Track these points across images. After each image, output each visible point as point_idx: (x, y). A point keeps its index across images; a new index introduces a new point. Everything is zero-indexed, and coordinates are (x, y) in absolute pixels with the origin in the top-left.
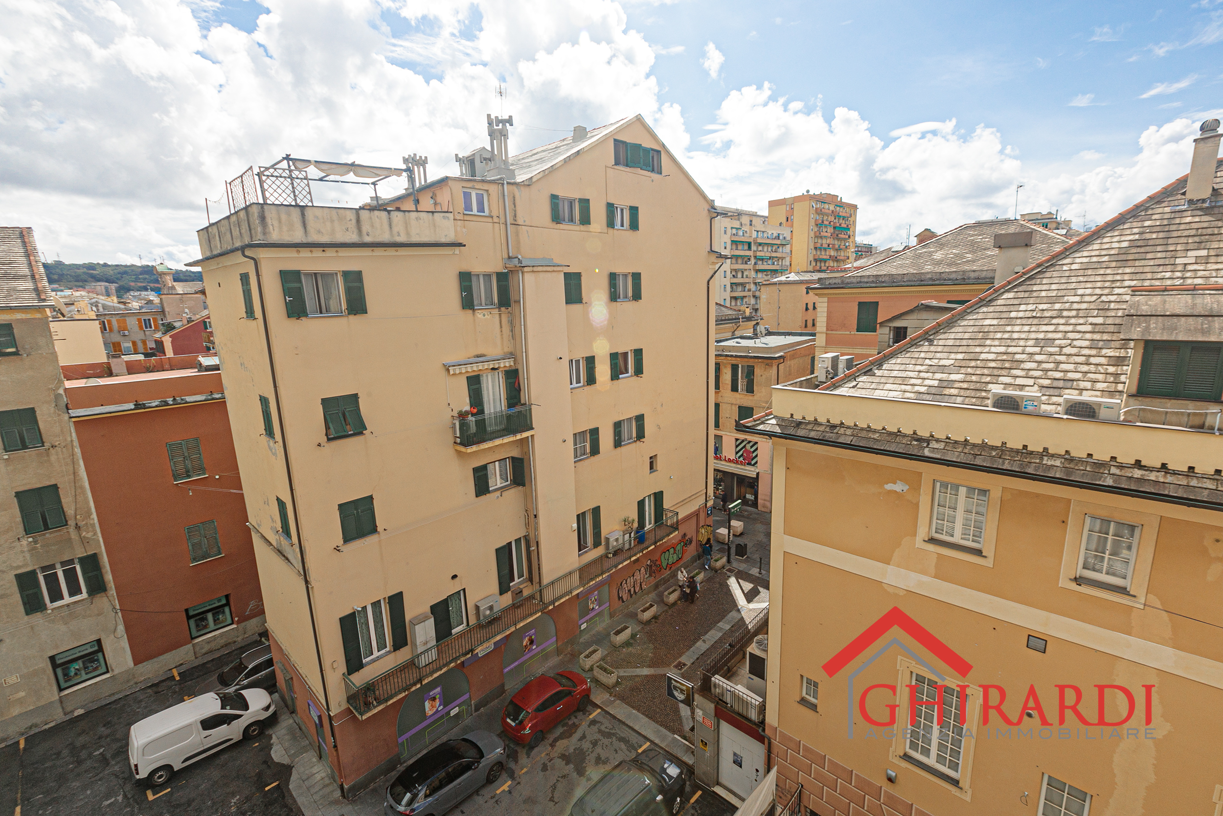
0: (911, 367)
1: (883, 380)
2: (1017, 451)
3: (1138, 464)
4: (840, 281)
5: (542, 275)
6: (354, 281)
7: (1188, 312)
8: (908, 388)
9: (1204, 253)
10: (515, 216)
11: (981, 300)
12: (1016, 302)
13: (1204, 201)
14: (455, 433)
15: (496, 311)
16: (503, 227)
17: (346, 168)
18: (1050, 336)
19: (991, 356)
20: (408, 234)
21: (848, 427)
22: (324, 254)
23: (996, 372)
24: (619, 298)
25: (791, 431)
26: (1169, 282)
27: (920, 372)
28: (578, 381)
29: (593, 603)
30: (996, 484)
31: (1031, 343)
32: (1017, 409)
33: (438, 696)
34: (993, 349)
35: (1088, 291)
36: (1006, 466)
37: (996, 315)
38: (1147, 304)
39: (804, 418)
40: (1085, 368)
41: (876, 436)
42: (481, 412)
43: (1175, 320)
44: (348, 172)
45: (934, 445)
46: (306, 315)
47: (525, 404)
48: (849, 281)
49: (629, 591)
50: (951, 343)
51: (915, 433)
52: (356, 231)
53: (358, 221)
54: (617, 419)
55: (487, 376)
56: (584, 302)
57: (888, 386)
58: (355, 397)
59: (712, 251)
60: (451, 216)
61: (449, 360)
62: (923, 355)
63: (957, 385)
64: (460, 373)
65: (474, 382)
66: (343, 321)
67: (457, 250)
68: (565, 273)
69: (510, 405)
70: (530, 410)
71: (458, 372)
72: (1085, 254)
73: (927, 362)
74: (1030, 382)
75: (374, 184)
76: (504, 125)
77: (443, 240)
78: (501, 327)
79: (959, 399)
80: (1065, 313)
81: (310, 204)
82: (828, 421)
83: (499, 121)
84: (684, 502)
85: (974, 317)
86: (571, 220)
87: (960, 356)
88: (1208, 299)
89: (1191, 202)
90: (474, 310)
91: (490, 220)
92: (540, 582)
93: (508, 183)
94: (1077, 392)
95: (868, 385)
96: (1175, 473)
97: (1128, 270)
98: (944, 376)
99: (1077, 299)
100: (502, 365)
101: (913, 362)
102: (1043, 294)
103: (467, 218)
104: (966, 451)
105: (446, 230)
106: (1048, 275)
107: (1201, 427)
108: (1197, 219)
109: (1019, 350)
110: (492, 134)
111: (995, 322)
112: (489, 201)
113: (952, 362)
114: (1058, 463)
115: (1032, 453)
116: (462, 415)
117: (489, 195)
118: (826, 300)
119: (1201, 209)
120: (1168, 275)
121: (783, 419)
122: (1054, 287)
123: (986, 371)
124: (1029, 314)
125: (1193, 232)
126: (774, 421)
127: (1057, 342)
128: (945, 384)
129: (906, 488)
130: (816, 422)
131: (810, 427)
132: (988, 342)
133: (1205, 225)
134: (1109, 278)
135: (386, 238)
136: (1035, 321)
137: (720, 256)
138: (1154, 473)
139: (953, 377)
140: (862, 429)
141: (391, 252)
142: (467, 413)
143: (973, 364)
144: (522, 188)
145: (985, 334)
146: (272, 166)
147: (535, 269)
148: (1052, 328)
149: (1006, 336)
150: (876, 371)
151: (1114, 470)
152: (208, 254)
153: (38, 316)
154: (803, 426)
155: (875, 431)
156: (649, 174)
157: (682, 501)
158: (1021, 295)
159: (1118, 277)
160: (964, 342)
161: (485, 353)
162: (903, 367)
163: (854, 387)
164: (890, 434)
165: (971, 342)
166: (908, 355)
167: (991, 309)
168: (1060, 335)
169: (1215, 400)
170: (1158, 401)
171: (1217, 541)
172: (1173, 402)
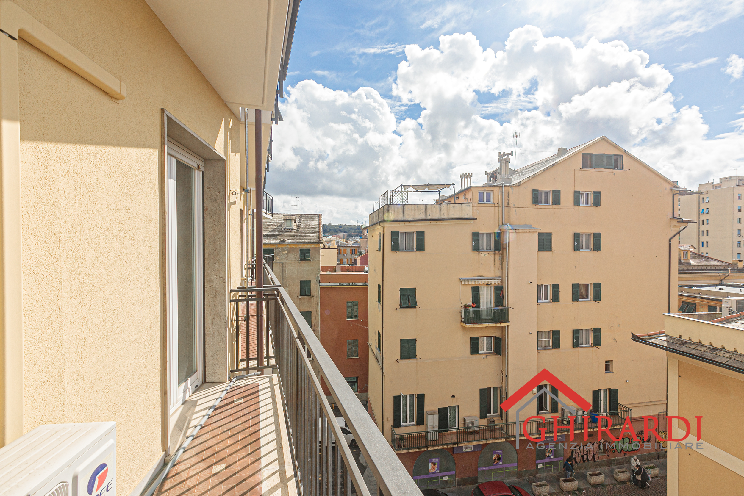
5: (521, 234)
6: (421, 235)
10: (509, 203)
14: (462, 316)
15: (493, 253)
16: (500, 209)
17: (425, 187)
20: (448, 214)
21: (728, 352)
22: (410, 224)
24: (582, 248)
28: (546, 298)
29: (549, 452)
33: (437, 464)
39: (690, 340)
42: (479, 307)
44: (425, 188)
46: (399, 250)
47: (505, 306)
49: (582, 456)
52: (424, 214)
53: (426, 209)
54: (576, 328)
55: (484, 288)
56: (553, 250)
58: (414, 289)
59: (674, 218)
60: (471, 205)
61: (462, 277)
64: (468, 284)
65: (476, 291)
66: (414, 254)
67: (473, 221)
68: (539, 233)
69: (496, 306)
70: (508, 310)
71: (466, 283)
75: (439, 191)
76: (508, 156)
77: (466, 216)
78: (495, 262)
81: (407, 204)
82: (711, 345)
83: (505, 154)
84: (640, 405)
86: (547, 202)
90: (479, 252)
91: (493, 205)
92: (507, 420)
93: (505, 186)
100: (493, 283)
103: (479, 205)
105: (468, 211)
110: (500, 161)
112: (493, 196)
116: (466, 307)
117: (493, 193)
121: (672, 338)
126: (664, 338)
130: (700, 344)
131: (693, 346)
135: (437, 216)
137: (682, 221)
141: (439, 223)
142: (469, 306)
144: (514, 188)
146: (395, 190)
147: (517, 231)
153: (318, 246)
156: (612, 170)
157: (639, 403)
161: (483, 275)
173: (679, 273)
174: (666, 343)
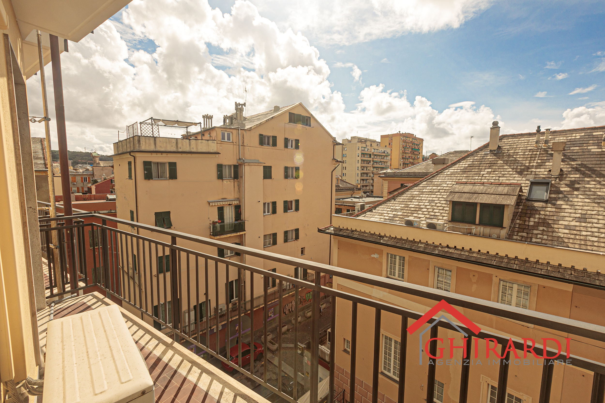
0: (385, 209)
1: (375, 214)
2: (411, 241)
3: (448, 246)
4: (393, 174)
5: (253, 166)
6: (173, 166)
8: (383, 217)
9: (490, 170)
10: (243, 142)
11: (415, 184)
12: (426, 186)
13: (495, 151)
14: (211, 231)
15: (233, 181)
16: (237, 146)
17: (174, 123)
18: (434, 199)
19: (413, 206)
20: (197, 148)
21: (358, 232)
22: (162, 155)
23: (413, 212)
24: (289, 177)
25: (337, 233)
26: (476, 181)
27: (388, 211)
28: (268, 212)
29: (271, 313)
30: (407, 254)
31: (427, 201)
32: (412, 225)
33: (194, 348)
34: (414, 203)
35: (450, 183)
36: (406, 247)
37: (419, 190)
38: (458, 188)
39: (343, 228)
40: (442, 211)
41: (366, 235)
42: (223, 222)
43: (464, 194)
44: (175, 124)
45: (385, 238)
46: (152, 179)
47: (242, 220)
48: (397, 174)
49: (289, 310)
50: (401, 200)
51: (380, 234)
52: (175, 146)
53: (177, 143)
54: (286, 230)
55: (227, 207)
56: (272, 178)
57: (376, 216)
58: (169, 212)
59: (334, 159)
60: (216, 142)
61: (210, 200)
62: (391, 205)
63: (399, 216)
64: (215, 205)
65: (221, 210)
66: (167, 181)
67: (217, 155)
68: (264, 166)
69: (236, 220)
70: (245, 222)
71: (214, 205)
72: (453, 168)
73: (392, 207)
74: (423, 216)
75: (187, 128)
76: (242, 106)
77: (212, 151)
78: (234, 187)
79: (398, 222)
80: (441, 191)
81: (158, 136)
82: (352, 229)
83: (240, 104)
85: (411, 191)
86: (268, 144)
87: (403, 206)
89: (491, 151)
90: (223, 180)
91: (232, 144)
92: (245, 300)
93: (241, 129)
94: (437, 220)
95: (369, 216)
96: (458, 250)
97: (465, 175)
98: (395, 213)
99: (446, 185)
100: (233, 203)
101: (387, 207)
102: (436, 183)
103: (222, 143)
104: (395, 241)
105: (213, 147)
106: (439, 176)
107: (470, 233)
108: (491, 157)
109: (422, 204)
110: (236, 109)
111: (417, 193)
112: (232, 136)
113: (400, 208)
114: (423, 246)
115: (416, 242)
116: (214, 223)
117: (232, 134)
118: (387, 182)
119: (493, 154)
120: (477, 178)
121: (336, 228)
122: (440, 180)
123: (410, 212)
124: (429, 190)
125: (489, 162)
126: (332, 229)
127: (436, 201)
128: (395, 216)
129: (378, 256)
130: (347, 229)
131: (344, 231)
132: (413, 201)
133: (493, 160)
134: (458, 178)
135: (187, 149)
136: (431, 193)
137: (337, 161)
138: (452, 250)
139: (399, 213)
140: (362, 232)
141: (189, 155)
142: (216, 222)
143: (406, 209)
144: (247, 131)
145: (413, 197)
147: (250, 164)
148: (435, 196)
149: (420, 198)
150: (373, 210)
151: (440, 248)
152: (117, 153)
153: (44, 174)
154: (342, 231)
155: (367, 233)
156: (305, 126)
158: (428, 183)
159: (461, 178)
160: (406, 200)
161: (226, 198)
162: (383, 209)
163: (364, 216)
164: (372, 234)
165: (408, 200)
166: (386, 205)
167: (417, 188)
168: (437, 199)
169: (474, 223)
170: (457, 224)
171: (474, 276)
172: (462, 224)
173: (336, 192)
174: (333, 231)
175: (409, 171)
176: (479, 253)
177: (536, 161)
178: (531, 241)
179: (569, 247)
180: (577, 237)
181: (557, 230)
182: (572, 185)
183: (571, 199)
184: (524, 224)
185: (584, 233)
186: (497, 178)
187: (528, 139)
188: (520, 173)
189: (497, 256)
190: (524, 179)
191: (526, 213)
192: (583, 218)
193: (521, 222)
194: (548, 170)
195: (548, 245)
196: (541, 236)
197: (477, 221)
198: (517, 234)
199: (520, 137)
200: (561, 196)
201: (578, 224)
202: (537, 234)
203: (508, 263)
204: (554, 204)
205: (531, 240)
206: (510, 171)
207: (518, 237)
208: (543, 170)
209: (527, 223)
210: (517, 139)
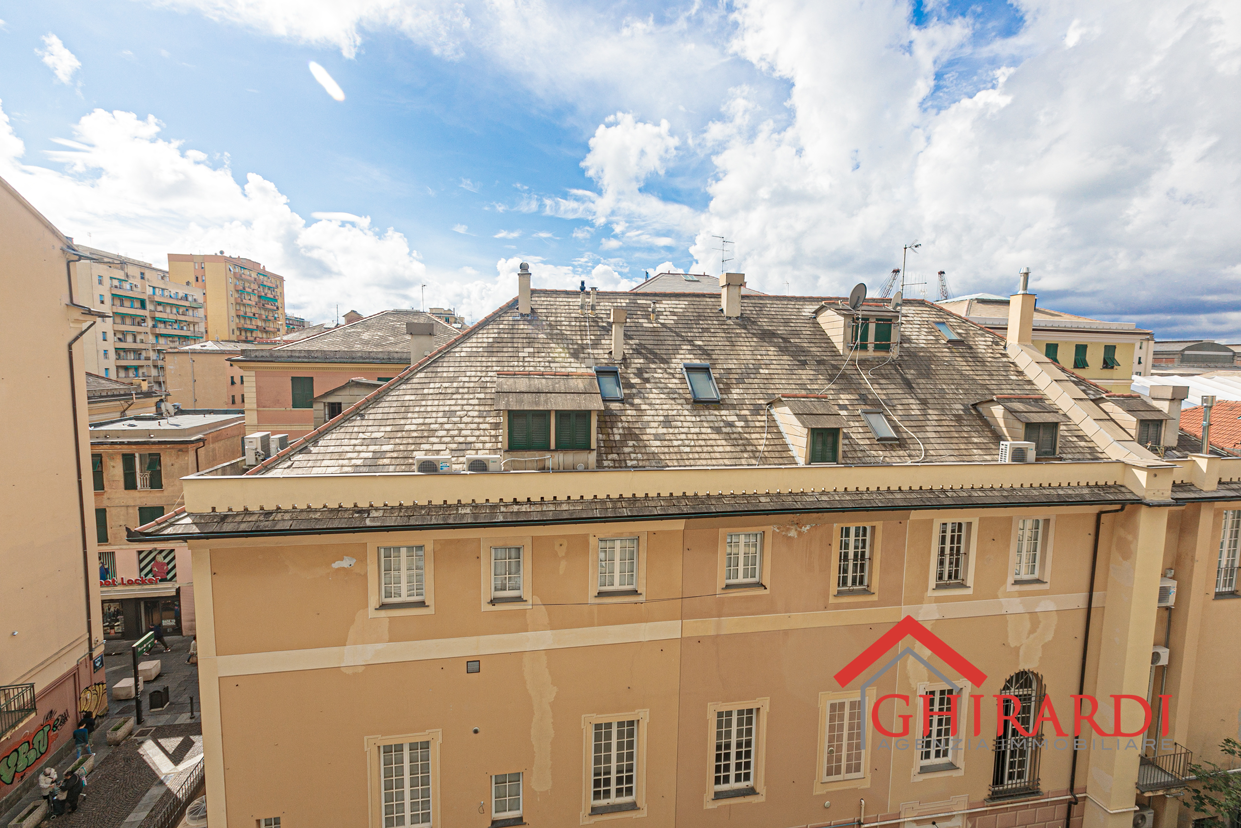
0: (346, 442)
1: (320, 457)
2: (440, 507)
3: (515, 502)
4: (268, 354)
7: (528, 391)
8: (346, 462)
9: (531, 350)
12: (427, 380)
13: (528, 315)
18: (453, 408)
19: (413, 427)
21: (286, 512)
23: (418, 441)
25: (215, 528)
26: (517, 369)
27: (355, 445)
30: (428, 538)
31: (441, 414)
32: (436, 471)
34: (414, 421)
35: (473, 374)
36: (434, 521)
37: (414, 392)
38: (508, 384)
39: (230, 510)
40: (477, 433)
41: (317, 515)
43: (522, 395)
45: (374, 514)
48: (279, 354)
50: (379, 416)
51: (355, 506)
57: (325, 463)
59: (72, 304)
62: (356, 429)
63: (389, 455)
72: (468, 345)
73: (361, 435)
74: (443, 447)
79: (392, 468)
80: (461, 390)
82: (262, 508)
84: (44, 665)
85: (397, 393)
87: (389, 429)
88: (536, 381)
89: (522, 315)
94: (475, 452)
95: (304, 464)
96: (535, 504)
97: (494, 359)
98: (377, 448)
99: (467, 379)
101: (348, 437)
102: (445, 375)
104: (402, 514)
106: (446, 359)
107: (543, 469)
108: (526, 327)
109: (433, 420)
111: (413, 397)
113: (382, 434)
114: (468, 511)
115: (450, 506)
118: (253, 373)
119: (527, 321)
120: (516, 364)
121: (201, 516)
122: (451, 369)
123: (410, 441)
124: (437, 391)
125: (525, 336)
126: (188, 520)
127: (458, 413)
128: (378, 455)
129: (353, 562)
130: (246, 512)
131: (238, 519)
132: (410, 415)
133: (530, 331)
134: (484, 364)
136: (442, 397)
137: (89, 312)
138: (524, 506)
139: (385, 448)
140: (302, 511)
143: (399, 435)
145: (406, 409)
148: (453, 402)
149: (423, 409)
150: (312, 449)
151: (503, 509)
154: (230, 520)
155: (316, 511)
157: (42, 663)
158: (430, 375)
159: (489, 364)
160: (391, 416)
162: (338, 442)
163: (289, 467)
164: (332, 510)
165: (396, 416)
166: (342, 430)
167: (409, 386)
168: (459, 408)
169: (548, 449)
170: (520, 453)
171: (561, 545)
172: (528, 453)
174: (194, 527)
175: (307, 348)
176: (569, 501)
177: (588, 337)
178: (626, 467)
179: (668, 466)
180: (671, 450)
181: (647, 443)
182: (640, 373)
183: (646, 395)
184: (610, 440)
185: (676, 443)
186: (547, 364)
187: (567, 299)
188: (575, 355)
189: (596, 500)
190: (583, 365)
191: (606, 422)
192: (667, 422)
193: (604, 437)
194: (607, 351)
195: (647, 468)
196: (634, 455)
197: (553, 446)
198: (607, 457)
199: (555, 295)
200: (634, 391)
201: (665, 431)
202: (629, 453)
203: (614, 508)
204: (632, 404)
205: (626, 463)
206: (561, 353)
207: (609, 462)
208: (601, 351)
209: (612, 438)
210: (553, 299)
